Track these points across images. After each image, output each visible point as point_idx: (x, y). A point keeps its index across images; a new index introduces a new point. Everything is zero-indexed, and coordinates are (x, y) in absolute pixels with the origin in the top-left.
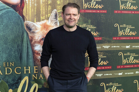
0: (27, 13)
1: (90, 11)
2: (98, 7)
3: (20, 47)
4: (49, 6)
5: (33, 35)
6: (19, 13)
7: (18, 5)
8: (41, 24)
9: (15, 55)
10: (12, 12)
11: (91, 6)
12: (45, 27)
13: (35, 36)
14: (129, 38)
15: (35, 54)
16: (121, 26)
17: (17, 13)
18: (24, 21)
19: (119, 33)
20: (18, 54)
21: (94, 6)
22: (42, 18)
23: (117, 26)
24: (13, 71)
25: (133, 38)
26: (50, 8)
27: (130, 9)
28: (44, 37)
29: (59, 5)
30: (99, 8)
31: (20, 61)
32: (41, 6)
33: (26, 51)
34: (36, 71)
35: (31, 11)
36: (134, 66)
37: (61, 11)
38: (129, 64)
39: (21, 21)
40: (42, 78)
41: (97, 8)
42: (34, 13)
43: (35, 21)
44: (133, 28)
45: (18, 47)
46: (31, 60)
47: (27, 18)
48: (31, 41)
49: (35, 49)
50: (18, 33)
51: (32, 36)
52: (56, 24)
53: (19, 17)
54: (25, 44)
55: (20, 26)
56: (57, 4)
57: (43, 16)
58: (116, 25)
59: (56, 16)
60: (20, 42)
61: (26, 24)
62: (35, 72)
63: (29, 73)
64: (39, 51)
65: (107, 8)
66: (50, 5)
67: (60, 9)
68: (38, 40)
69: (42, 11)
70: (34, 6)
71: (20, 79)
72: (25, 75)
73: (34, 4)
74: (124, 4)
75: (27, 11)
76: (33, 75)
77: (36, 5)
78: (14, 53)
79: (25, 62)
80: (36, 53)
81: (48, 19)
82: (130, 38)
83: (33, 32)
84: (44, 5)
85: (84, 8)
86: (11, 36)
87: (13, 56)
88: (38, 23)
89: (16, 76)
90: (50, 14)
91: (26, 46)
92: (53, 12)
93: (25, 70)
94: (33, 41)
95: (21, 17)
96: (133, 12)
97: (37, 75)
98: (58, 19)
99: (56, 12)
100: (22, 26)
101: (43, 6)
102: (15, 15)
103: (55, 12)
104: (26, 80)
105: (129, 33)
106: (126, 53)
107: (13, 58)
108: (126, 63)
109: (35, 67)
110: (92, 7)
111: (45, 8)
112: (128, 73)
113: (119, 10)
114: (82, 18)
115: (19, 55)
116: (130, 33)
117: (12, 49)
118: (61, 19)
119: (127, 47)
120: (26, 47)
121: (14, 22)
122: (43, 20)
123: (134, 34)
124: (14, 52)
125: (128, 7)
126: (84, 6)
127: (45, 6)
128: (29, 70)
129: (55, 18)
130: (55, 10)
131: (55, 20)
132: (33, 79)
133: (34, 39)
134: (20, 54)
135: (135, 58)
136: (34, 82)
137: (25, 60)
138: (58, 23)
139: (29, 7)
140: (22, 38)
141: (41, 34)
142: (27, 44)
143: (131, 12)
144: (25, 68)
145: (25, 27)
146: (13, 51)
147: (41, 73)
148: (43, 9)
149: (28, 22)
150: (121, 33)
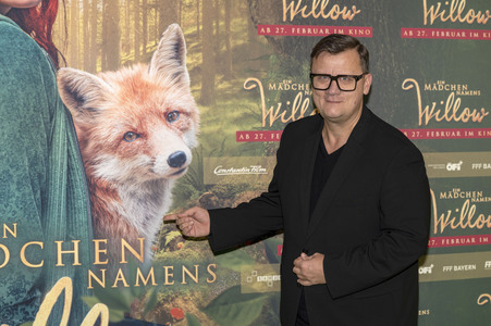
0: (67, 37)
1: (309, 31)
2: (341, 15)
3: (39, 168)
4: (153, 11)
5: (92, 121)
6: (38, 37)
7: (34, 8)
8: (121, 79)
9: (24, 195)
10: (11, 34)
11: (313, 12)
12: (135, 92)
13: (96, 124)
14: (458, 134)
15: (99, 194)
16: (428, 87)
17: (32, 37)
18: (56, 66)
19: (421, 115)
20: (35, 192)
21: (322, 12)
22: (123, 55)
23: (411, 86)
24: (15, 255)
25: (476, 133)
26: (154, 18)
27: (462, 21)
28: (131, 127)
29: (190, 6)
30: (344, 17)
31: (42, 219)
32: (123, 13)
33: (64, 182)
34: (102, 257)
35: (81, 30)
36: (477, 240)
37: (195, 29)
38: (460, 233)
39: (45, 67)
40: (126, 285)
41: (335, 18)
42: (94, 37)
43: (99, 69)
44: (475, 93)
45: (32, 165)
46: (83, 217)
47: (67, 57)
48: (83, 142)
49: (99, 175)
50: (32, 112)
51: (87, 125)
52: (179, 81)
53: (37, 51)
54: (59, 155)
55: (42, 87)
56: (181, 3)
57: (128, 51)
58: (410, 83)
59: (178, 47)
60: (40, 149)
61: (63, 79)
62: (97, 262)
63: (76, 263)
64: (114, 181)
65: (375, 18)
66: (153, 6)
67: (192, 21)
68: (111, 140)
69: (123, 30)
70: (96, 11)
71: (42, 285)
72: (61, 272)
73: (94, 3)
74: (439, 4)
75: (69, 29)
76: (91, 273)
77: (100, 6)
78: (18, 189)
79: (59, 221)
80: (102, 189)
81: (147, 59)
82: (462, 133)
83: (90, 109)
84: (131, 6)
85: (284, 20)
86: (6, 124)
87: (14, 199)
88: (109, 75)
89: (24, 276)
90: (153, 43)
91: (62, 164)
92: (168, 35)
93: (60, 252)
94: (91, 144)
95: (44, 51)
96: (476, 35)
97: (103, 271)
98: (187, 60)
99: (178, 34)
100: (50, 85)
101: (129, 12)
102: (21, 44)
103: (173, 36)
104: (64, 291)
105: (458, 114)
106: (447, 191)
107: (14, 207)
108: (448, 227)
109: (97, 242)
110: (316, 17)
111: (137, 19)
112: (456, 268)
113: (422, 27)
114: (277, 55)
115: (38, 196)
116: (462, 116)
117: (11, 172)
118: (198, 59)
119: (452, 167)
120: (65, 168)
121: (18, 71)
122: (128, 64)
123: (477, 117)
124: (18, 183)
125: (455, 14)
126: (285, 12)
127: (138, 12)
128: (76, 252)
129: (173, 55)
130: (175, 26)
131: (174, 62)
132: (90, 287)
133: (93, 135)
134: (39, 192)
135: (483, 209)
136: (94, 299)
137: (59, 216)
138: (187, 74)
139: (74, 14)
140: (48, 131)
141: (120, 117)
142: (69, 156)
143: (467, 35)
144: (59, 243)
145: (61, 92)
146: (15, 180)
147: (122, 266)
148: (126, 23)
149: (71, 71)
150: (426, 114)
